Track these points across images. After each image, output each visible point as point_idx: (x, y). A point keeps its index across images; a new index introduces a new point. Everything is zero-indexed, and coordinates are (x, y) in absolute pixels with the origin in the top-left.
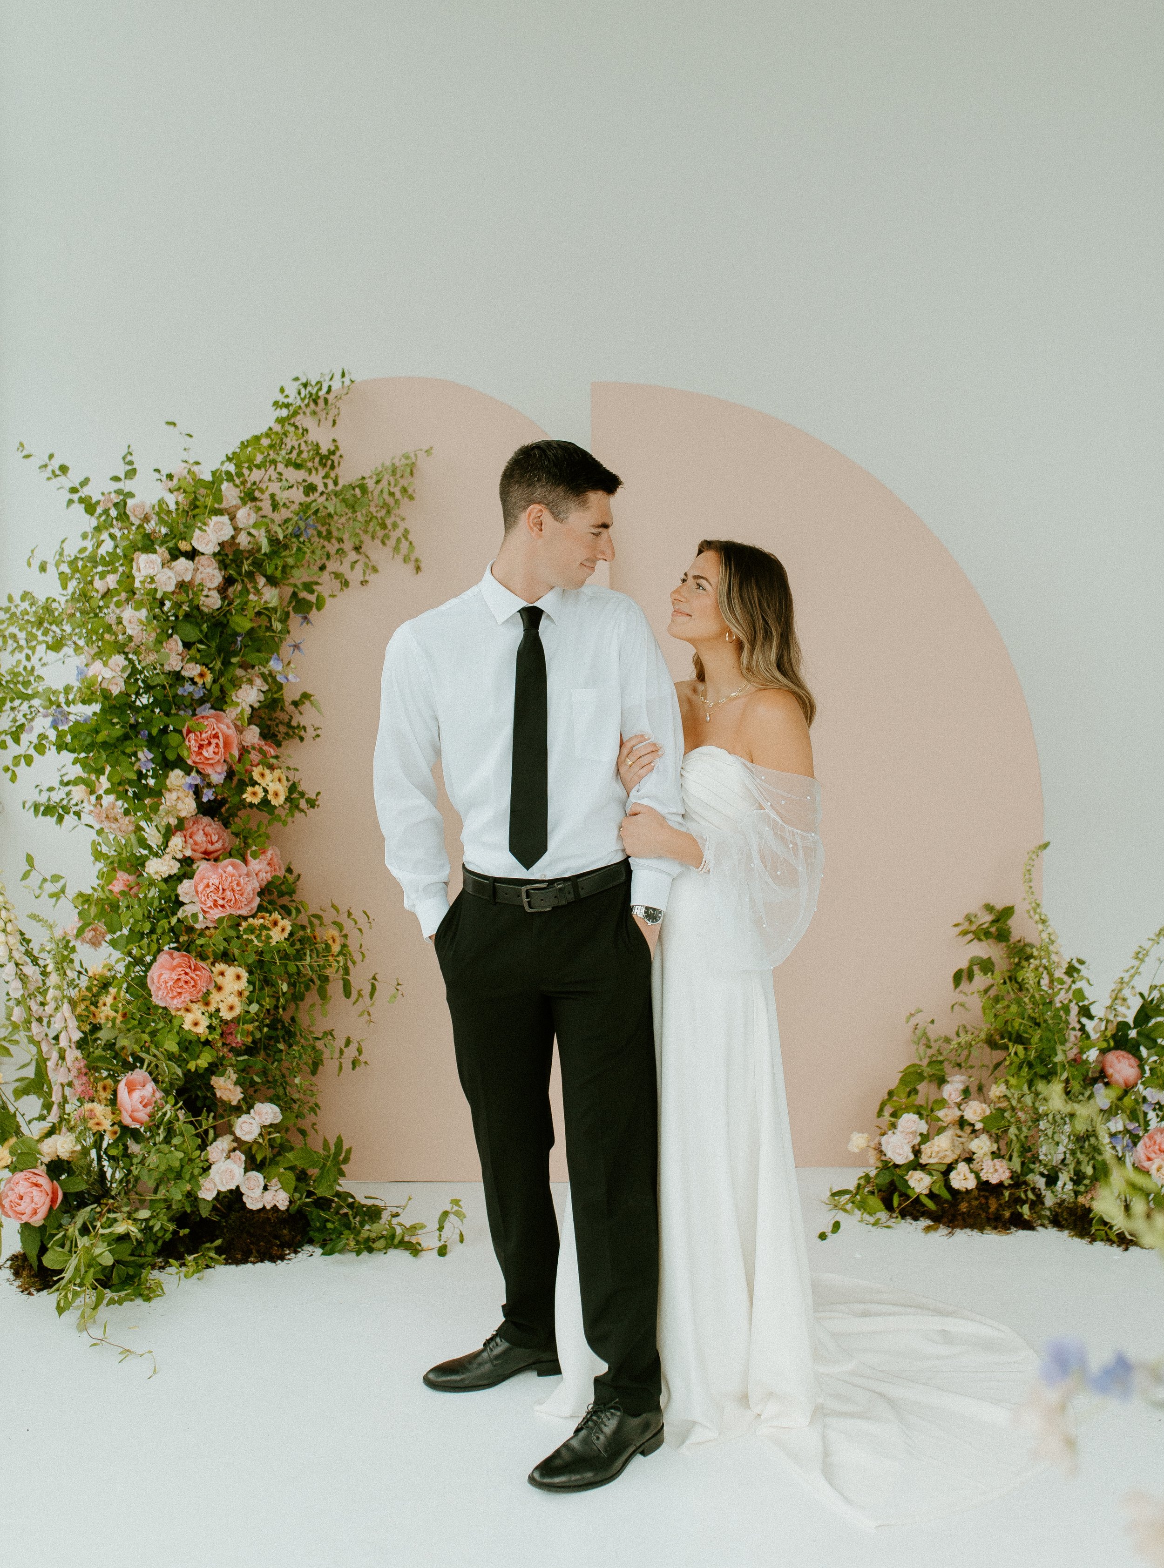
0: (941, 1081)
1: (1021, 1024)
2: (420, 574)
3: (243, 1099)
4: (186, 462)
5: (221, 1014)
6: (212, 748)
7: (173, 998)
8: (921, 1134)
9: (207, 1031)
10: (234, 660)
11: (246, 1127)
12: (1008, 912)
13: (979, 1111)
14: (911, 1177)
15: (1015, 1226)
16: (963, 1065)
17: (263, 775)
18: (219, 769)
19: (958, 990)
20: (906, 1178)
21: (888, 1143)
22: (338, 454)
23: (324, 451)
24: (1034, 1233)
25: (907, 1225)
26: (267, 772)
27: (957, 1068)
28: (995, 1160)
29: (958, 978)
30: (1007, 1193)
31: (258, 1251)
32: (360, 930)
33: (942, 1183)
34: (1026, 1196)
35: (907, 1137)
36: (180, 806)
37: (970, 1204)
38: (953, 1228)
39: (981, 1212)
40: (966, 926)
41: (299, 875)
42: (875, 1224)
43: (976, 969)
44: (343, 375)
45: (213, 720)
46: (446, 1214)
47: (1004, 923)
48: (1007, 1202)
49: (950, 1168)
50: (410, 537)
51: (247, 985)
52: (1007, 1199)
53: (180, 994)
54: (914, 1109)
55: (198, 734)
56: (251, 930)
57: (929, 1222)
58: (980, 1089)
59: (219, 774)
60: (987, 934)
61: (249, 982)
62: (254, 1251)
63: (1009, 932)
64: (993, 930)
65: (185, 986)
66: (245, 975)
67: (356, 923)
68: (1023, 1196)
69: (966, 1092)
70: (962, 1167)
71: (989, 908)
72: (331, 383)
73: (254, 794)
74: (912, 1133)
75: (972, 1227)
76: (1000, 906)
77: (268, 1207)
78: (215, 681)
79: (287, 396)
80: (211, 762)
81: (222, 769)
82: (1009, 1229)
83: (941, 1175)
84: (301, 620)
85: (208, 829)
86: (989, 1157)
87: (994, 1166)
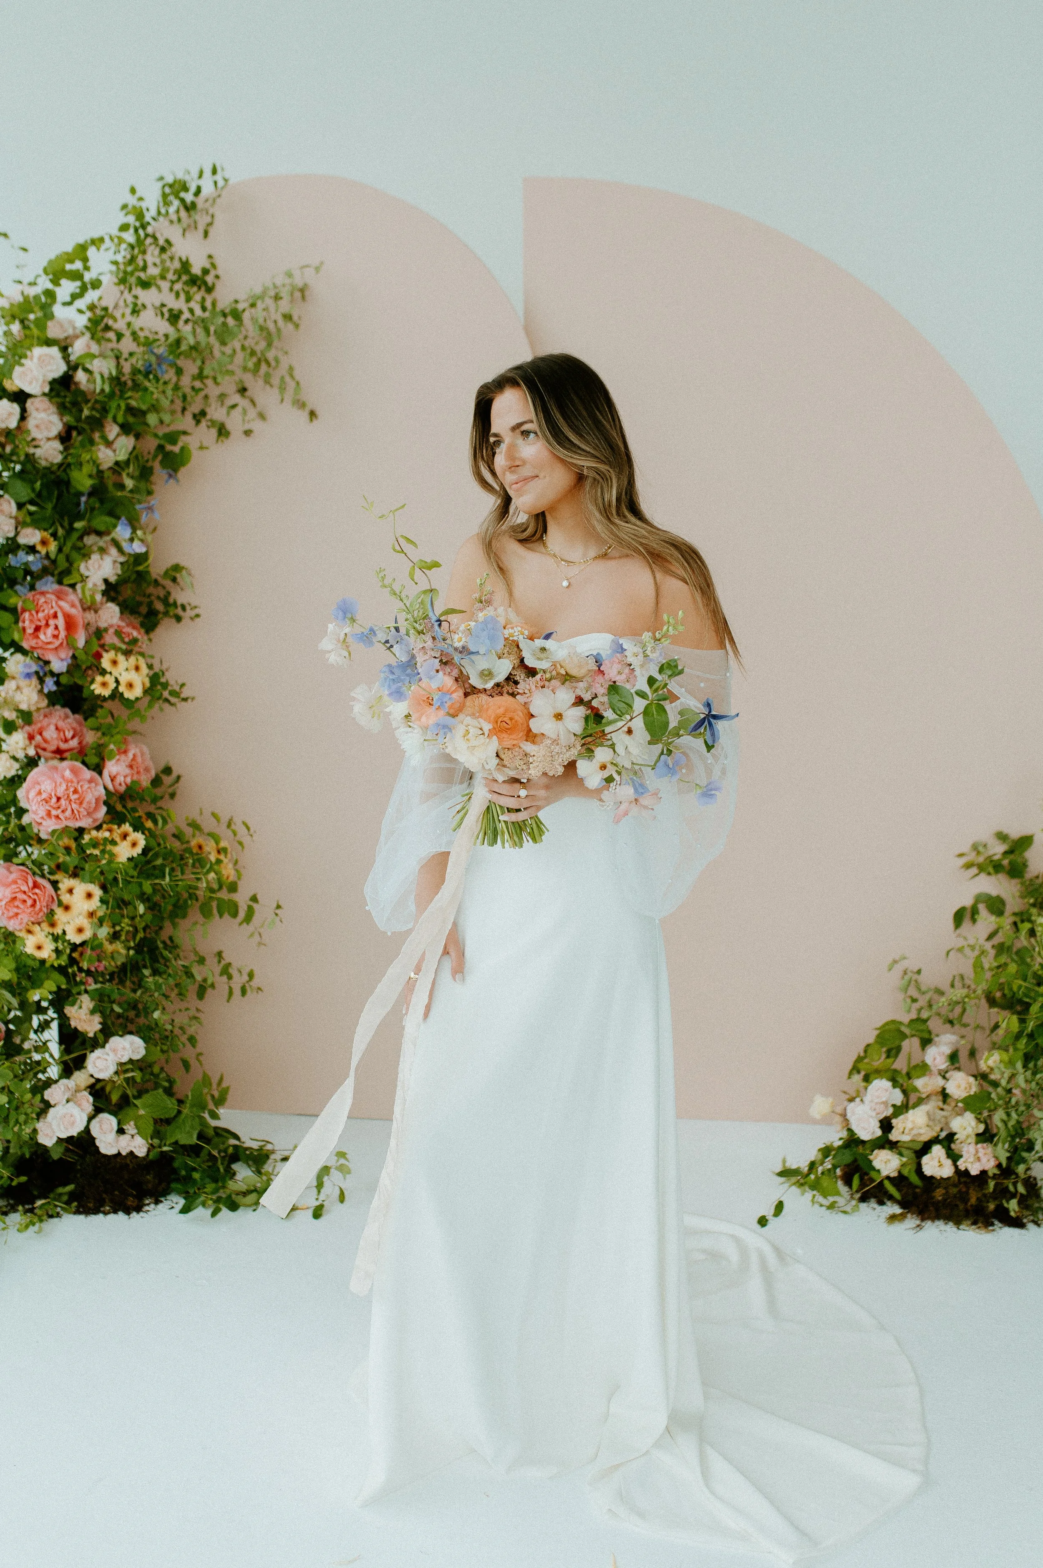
0: (926, 1042)
1: (1020, 987)
2: (315, 422)
3: (101, 1031)
4: (20, 282)
5: (67, 938)
6: (50, 631)
7: (10, 918)
8: (894, 1106)
9: (54, 955)
10: (78, 525)
11: (100, 1064)
12: (1025, 842)
13: (964, 1085)
14: (876, 1158)
15: (1001, 1221)
16: (955, 1022)
17: (114, 663)
18: (63, 655)
19: (958, 931)
20: (871, 1157)
21: (853, 1113)
22: (213, 273)
23: (196, 270)
24: (1023, 1231)
25: (869, 1210)
26: (121, 658)
27: (948, 1026)
28: (979, 1145)
29: (959, 917)
30: (992, 1184)
31: (112, 1201)
32: (241, 843)
33: (914, 1167)
34: (1016, 1188)
35: (878, 1107)
36: (18, 697)
37: (947, 1192)
38: (923, 1220)
39: (958, 1203)
40: (972, 857)
41: (179, 777)
42: (831, 1207)
43: (981, 907)
44: (214, 171)
45: (53, 597)
46: (325, 1170)
47: (1021, 854)
48: (989, 1193)
49: (926, 1148)
50: (296, 373)
51: (99, 904)
52: (991, 1190)
53: (17, 914)
54: (889, 1074)
55: (34, 612)
56: (95, 844)
57: (897, 1210)
58: (972, 1054)
59: (62, 660)
60: (997, 867)
61: (102, 901)
62: (107, 1200)
63: (1025, 865)
64: (1005, 862)
65: (22, 906)
66: (98, 892)
67: (235, 835)
68: (1011, 1188)
69: (953, 1057)
70: (938, 1151)
71: (1002, 837)
72: (201, 183)
73: (104, 684)
74: (883, 1103)
75: (947, 1218)
76: (1015, 833)
77: (124, 1153)
78: (60, 550)
79: (141, 199)
80: (50, 646)
81: (66, 654)
82: (992, 1224)
83: (913, 1155)
84: (166, 477)
85: (61, 724)
86: (973, 1139)
87: (977, 1152)
